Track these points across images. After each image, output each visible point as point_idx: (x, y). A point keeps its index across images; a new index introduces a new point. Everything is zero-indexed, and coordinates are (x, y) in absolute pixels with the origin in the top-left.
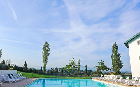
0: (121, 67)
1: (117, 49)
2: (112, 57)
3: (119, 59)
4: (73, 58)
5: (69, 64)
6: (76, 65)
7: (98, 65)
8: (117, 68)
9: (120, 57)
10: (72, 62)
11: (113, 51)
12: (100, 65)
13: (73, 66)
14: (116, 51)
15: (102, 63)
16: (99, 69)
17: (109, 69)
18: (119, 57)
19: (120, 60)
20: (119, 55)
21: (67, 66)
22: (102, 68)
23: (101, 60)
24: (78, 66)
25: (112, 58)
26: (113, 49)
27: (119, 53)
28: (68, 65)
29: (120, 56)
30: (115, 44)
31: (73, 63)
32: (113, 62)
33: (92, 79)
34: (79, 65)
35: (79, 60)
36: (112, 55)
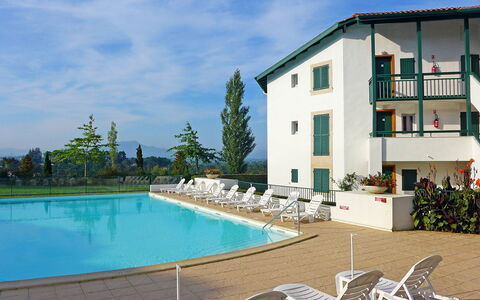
0: (249, 150)
1: (241, 94)
2: (223, 118)
3: (244, 125)
4: (91, 118)
5: (77, 140)
6: (102, 143)
7: (178, 143)
8: (237, 153)
9: (249, 118)
10: (87, 134)
11: (228, 99)
12: (186, 144)
13: (90, 149)
14: (238, 101)
15: (191, 135)
16: (181, 155)
17: (212, 156)
18: (246, 118)
19: (248, 128)
20: (245, 111)
21: (68, 148)
22: (191, 153)
23: (190, 128)
24: (108, 149)
25: (224, 121)
26: (230, 92)
27: (246, 107)
28: (74, 143)
29: (248, 114)
30: (237, 76)
31: (93, 136)
32: (225, 134)
33: (151, 194)
34: (114, 145)
35: (113, 128)
36: (225, 110)
